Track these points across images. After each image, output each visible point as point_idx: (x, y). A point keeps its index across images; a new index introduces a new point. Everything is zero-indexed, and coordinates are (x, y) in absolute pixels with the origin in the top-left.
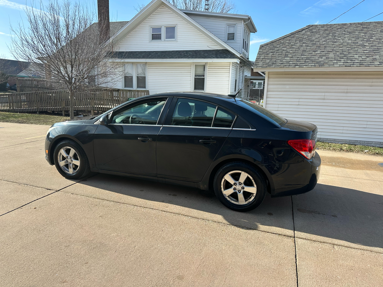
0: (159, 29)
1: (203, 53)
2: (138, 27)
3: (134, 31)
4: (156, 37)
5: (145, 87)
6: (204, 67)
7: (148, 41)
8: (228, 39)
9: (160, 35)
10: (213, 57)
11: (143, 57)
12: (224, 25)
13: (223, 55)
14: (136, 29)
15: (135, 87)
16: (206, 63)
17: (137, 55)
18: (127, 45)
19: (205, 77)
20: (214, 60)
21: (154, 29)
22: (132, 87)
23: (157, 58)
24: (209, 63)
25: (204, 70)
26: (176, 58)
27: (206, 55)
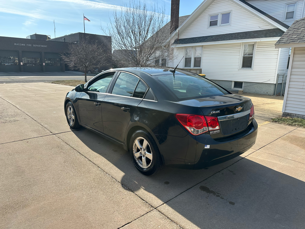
0: (217, 16)
1: (253, 34)
2: (200, 17)
3: (196, 20)
4: (213, 23)
5: (200, 66)
6: (254, 46)
7: (206, 28)
8: (286, 18)
9: (216, 21)
10: (262, 36)
11: (201, 41)
12: (283, 5)
13: (273, 34)
14: (198, 19)
15: (192, 67)
16: (255, 43)
17: (196, 40)
18: (189, 33)
19: (253, 56)
20: (262, 39)
21: (212, 17)
22: (190, 66)
23: (211, 41)
24: (258, 42)
25: (253, 50)
26: (227, 40)
27: (256, 35)
